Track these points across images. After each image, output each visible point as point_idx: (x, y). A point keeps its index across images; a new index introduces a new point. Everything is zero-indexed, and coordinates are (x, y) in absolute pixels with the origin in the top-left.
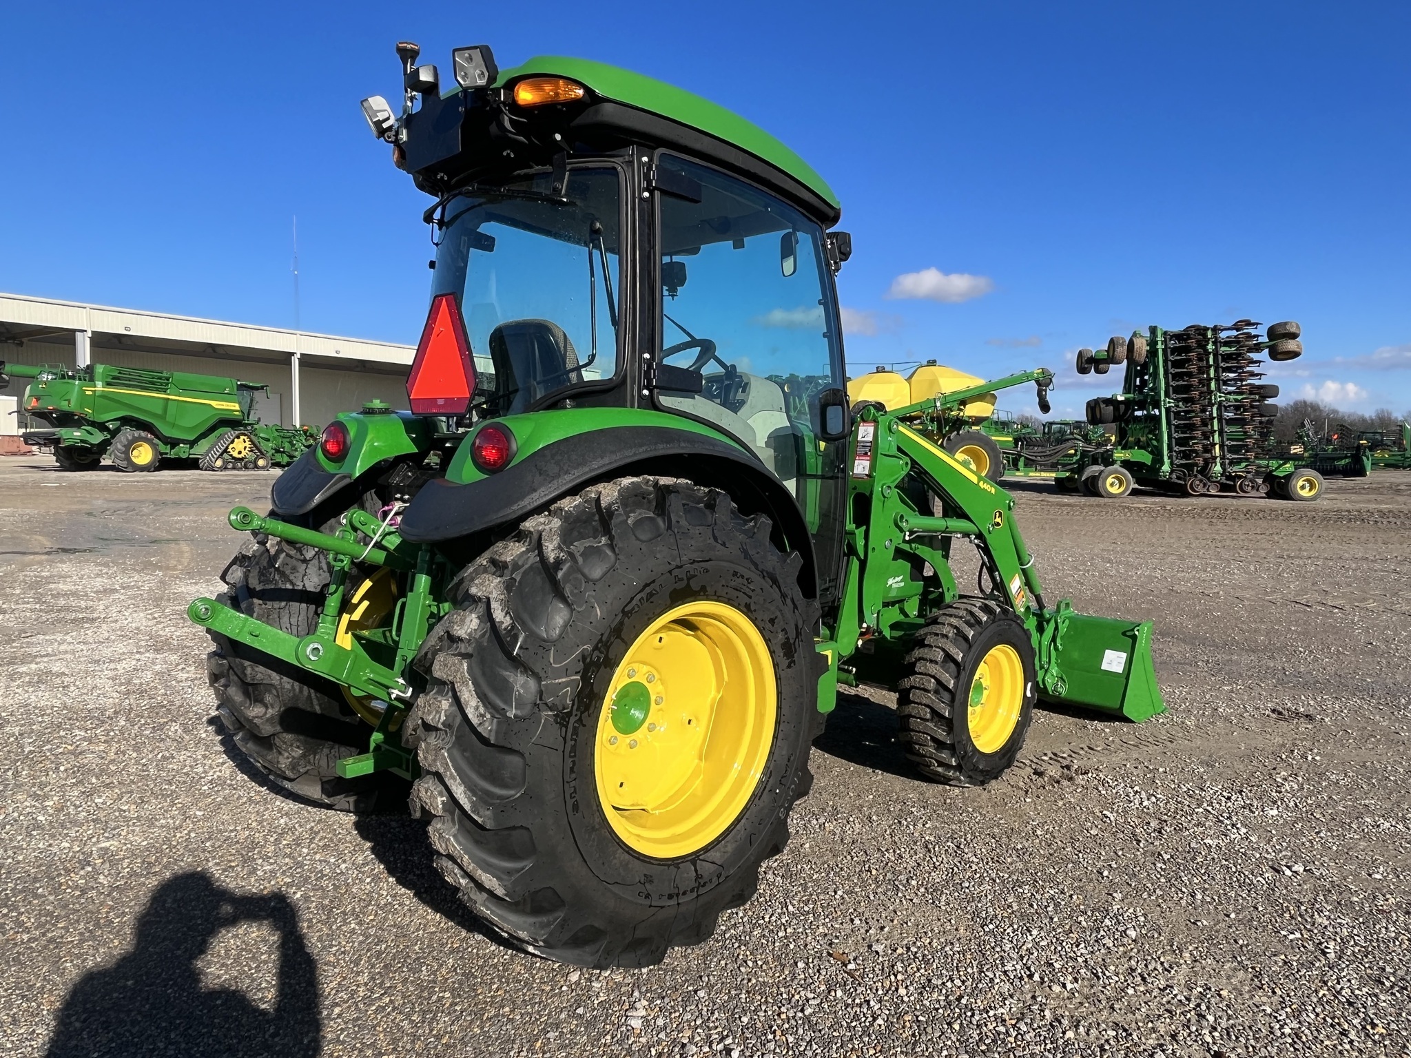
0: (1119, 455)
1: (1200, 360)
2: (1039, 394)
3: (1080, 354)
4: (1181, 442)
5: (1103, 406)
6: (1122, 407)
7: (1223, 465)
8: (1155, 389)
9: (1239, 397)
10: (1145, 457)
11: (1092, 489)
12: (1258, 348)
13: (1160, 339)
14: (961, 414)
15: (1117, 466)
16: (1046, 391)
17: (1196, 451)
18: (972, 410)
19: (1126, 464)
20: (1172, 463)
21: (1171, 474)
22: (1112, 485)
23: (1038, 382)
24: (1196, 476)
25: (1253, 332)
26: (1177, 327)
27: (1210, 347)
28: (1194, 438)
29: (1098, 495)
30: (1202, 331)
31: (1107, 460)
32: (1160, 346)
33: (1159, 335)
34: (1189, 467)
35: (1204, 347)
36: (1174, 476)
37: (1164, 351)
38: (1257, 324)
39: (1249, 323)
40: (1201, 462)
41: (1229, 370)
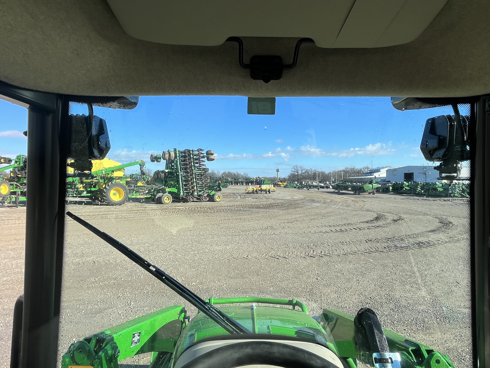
0: (168, 190)
1: (189, 160)
2: (141, 168)
3: (152, 156)
4: (185, 185)
5: (161, 173)
6: (167, 174)
7: (197, 192)
8: (177, 168)
9: (200, 172)
10: (175, 190)
11: (159, 201)
12: (203, 157)
13: (177, 153)
14: (112, 176)
15: (167, 193)
16: (143, 168)
17: (189, 188)
18: (116, 174)
19: (170, 193)
20: (183, 192)
21: (183, 195)
22: (166, 200)
23: (140, 165)
24: (190, 196)
25: (203, 152)
26: (182, 150)
27: (192, 156)
28: (189, 184)
29: (162, 203)
30: (189, 151)
31: (164, 191)
32: (178, 155)
33: (177, 151)
34: (188, 193)
35: (190, 156)
36: (184, 196)
37: (179, 156)
38: (203, 150)
39: (201, 150)
40: (191, 191)
41: (197, 163)
